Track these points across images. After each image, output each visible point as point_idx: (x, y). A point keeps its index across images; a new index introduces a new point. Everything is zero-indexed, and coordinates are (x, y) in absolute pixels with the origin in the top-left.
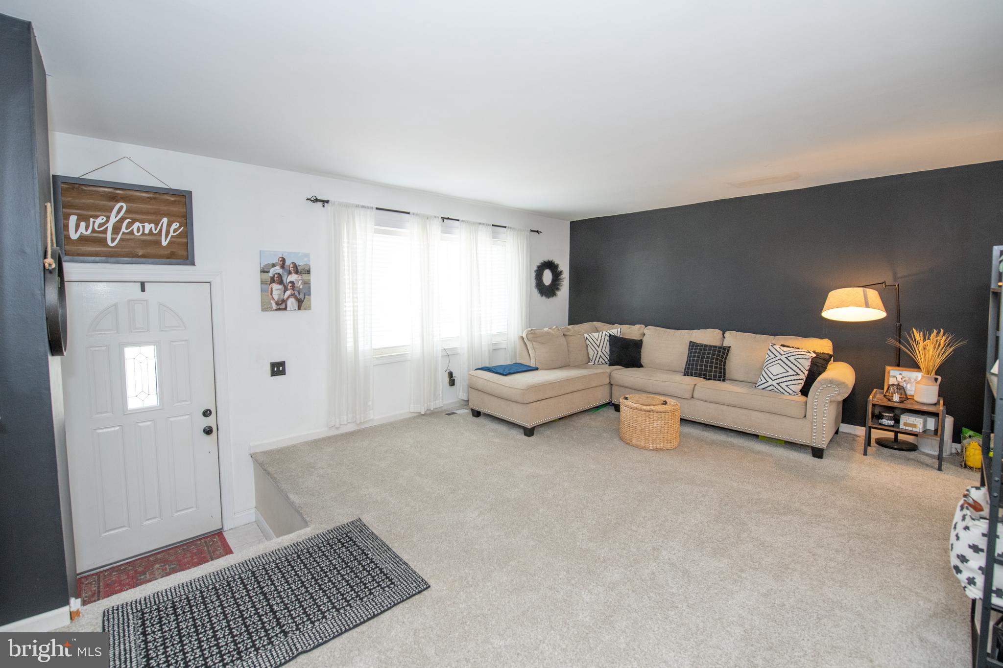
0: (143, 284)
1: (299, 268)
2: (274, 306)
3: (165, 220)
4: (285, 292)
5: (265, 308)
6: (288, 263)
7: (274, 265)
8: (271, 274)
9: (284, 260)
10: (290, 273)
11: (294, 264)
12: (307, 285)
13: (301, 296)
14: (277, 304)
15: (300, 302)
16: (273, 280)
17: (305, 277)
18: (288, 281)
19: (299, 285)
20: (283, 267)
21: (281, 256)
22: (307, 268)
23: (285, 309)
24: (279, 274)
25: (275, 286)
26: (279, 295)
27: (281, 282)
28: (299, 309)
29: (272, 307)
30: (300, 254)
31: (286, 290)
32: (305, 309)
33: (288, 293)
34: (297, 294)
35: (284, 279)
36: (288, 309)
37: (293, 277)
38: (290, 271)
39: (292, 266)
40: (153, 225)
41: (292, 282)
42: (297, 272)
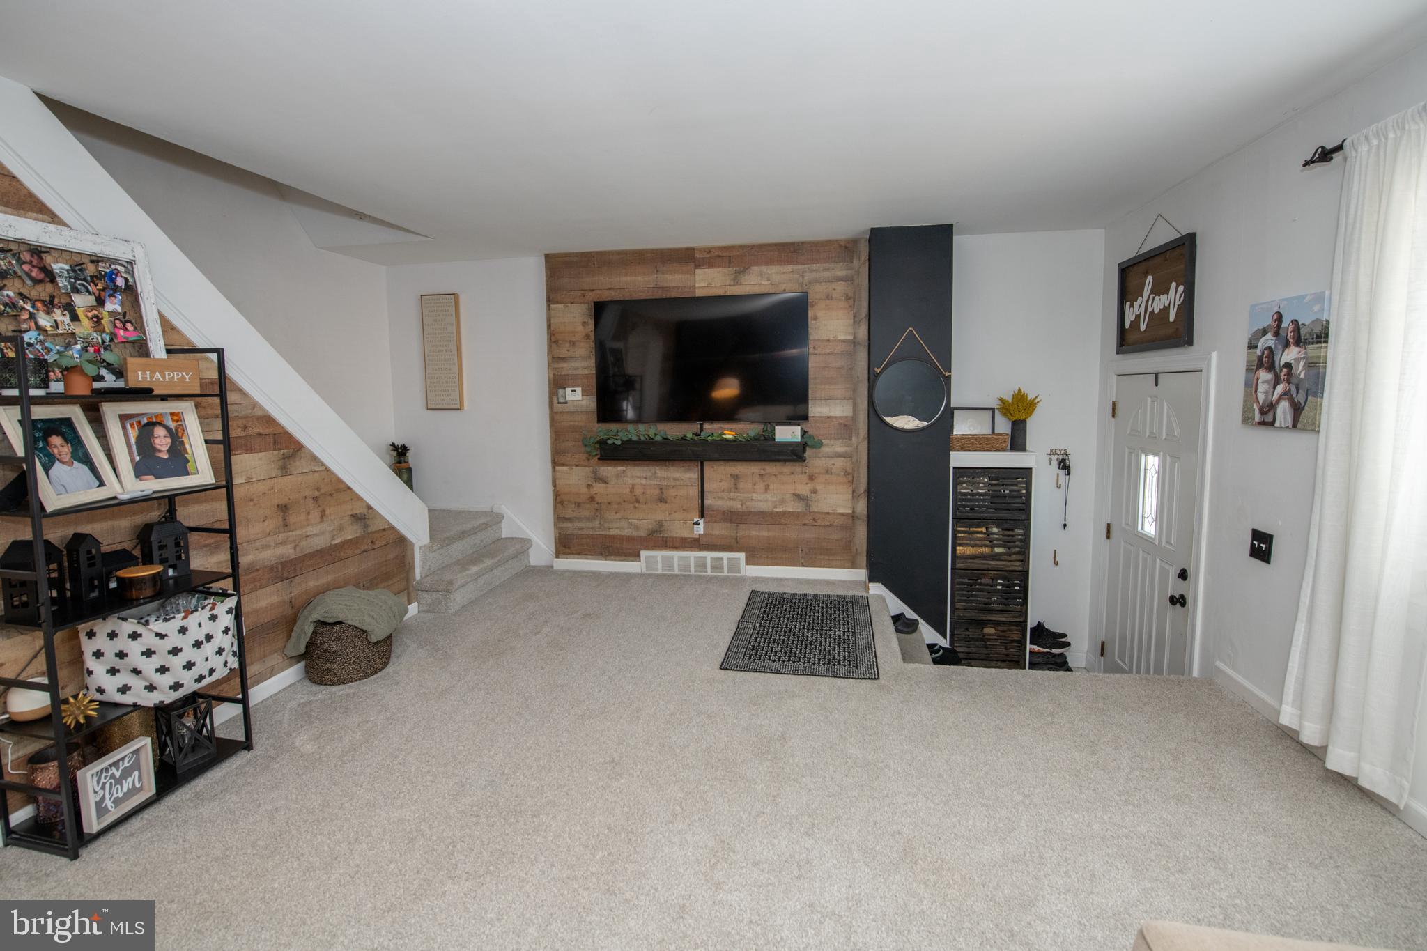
0: (1157, 375)
1: (1303, 331)
2: (1257, 417)
3: (1174, 285)
4: (1274, 388)
5: (1247, 419)
6: (1285, 324)
7: (1264, 332)
8: (1258, 352)
9: (1279, 318)
10: (1287, 345)
11: (1295, 322)
12: (1313, 371)
13: (1300, 398)
14: (1262, 413)
15: (1297, 409)
16: (1260, 364)
17: (1312, 350)
18: (1282, 363)
19: (1300, 371)
20: (1277, 334)
21: (1276, 309)
22: (1317, 330)
23: (1272, 424)
24: (1270, 348)
25: (1264, 375)
26: (1266, 392)
27: (1271, 367)
28: (1294, 426)
29: (1254, 419)
30: (1308, 298)
31: (1277, 382)
32: (1304, 429)
33: (1280, 389)
34: (1293, 391)
35: (1277, 359)
36: (1277, 424)
37: (1291, 355)
38: (1287, 340)
39: (1290, 329)
40: (1166, 295)
41: (1288, 365)
42: (1298, 343)
